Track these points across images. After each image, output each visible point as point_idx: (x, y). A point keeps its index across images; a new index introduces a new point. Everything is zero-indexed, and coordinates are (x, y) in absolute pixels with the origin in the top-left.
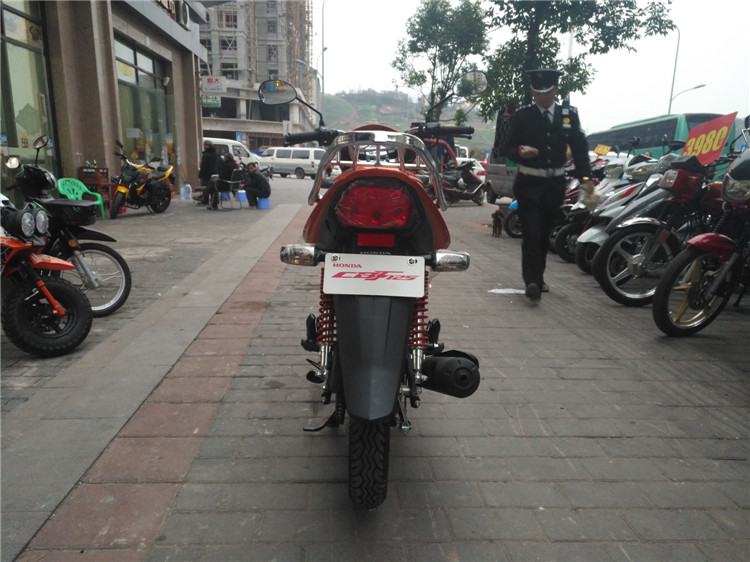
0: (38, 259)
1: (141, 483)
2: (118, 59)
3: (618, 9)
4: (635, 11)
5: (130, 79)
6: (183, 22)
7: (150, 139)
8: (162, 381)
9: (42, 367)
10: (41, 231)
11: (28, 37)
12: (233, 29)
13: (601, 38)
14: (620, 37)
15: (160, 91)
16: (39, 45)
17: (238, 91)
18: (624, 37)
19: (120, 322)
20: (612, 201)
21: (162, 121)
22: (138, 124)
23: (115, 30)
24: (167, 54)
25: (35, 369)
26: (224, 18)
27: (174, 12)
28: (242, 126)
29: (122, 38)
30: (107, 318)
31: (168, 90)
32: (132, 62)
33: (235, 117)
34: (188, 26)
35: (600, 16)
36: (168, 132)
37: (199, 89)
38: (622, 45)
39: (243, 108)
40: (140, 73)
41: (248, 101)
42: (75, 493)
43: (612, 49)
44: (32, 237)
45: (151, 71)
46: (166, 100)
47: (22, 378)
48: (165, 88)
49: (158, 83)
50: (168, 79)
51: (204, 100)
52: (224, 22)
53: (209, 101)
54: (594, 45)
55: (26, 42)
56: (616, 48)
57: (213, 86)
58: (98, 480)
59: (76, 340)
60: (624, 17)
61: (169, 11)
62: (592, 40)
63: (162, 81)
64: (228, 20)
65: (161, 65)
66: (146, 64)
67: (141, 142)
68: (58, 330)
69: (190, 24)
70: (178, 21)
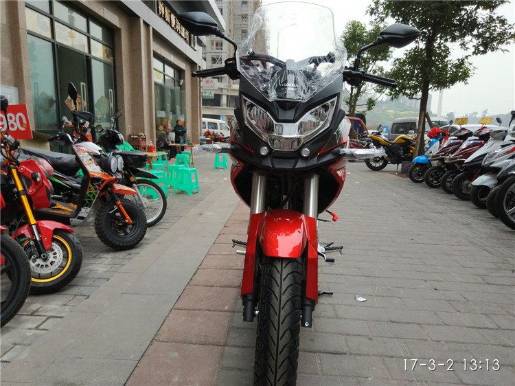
0: (118, 187)
1: (195, 344)
2: (155, 69)
3: (493, 25)
4: (506, 26)
5: (160, 81)
6: (193, 46)
7: (171, 117)
8: (197, 271)
9: (113, 258)
10: (119, 169)
11: (104, 55)
12: (220, 51)
13: (481, 45)
14: (495, 43)
15: (178, 88)
16: (110, 60)
17: (222, 89)
18: (498, 44)
19: (160, 231)
20: (499, 156)
21: (178, 107)
22: (163, 109)
23: (154, 51)
24: (182, 65)
25: (109, 260)
26: (215, 44)
27: (188, 40)
28: (224, 111)
29: (157, 56)
30: (152, 228)
31: (182, 87)
32: (162, 70)
33: (220, 106)
34: (195, 48)
35: (480, 30)
36: (181, 114)
37: (200, 87)
38: (497, 49)
39: (224, 100)
40: (166, 77)
41: (228, 96)
42: (152, 348)
43: (489, 52)
44: (115, 173)
45: (173, 76)
46: (181, 94)
47: (102, 265)
48: (180, 86)
49: (176, 83)
50: (182, 81)
51: (204, 94)
52: (215, 47)
53: (207, 95)
54: (476, 49)
55: (102, 58)
56: (493, 51)
57: (209, 85)
58: (166, 340)
59: (136, 241)
60: (498, 30)
61: (185, 39)
62: (474, 46)
63: (179, 83)
64: (217, 45)
65: (179, 72)
66: (170, 71)
67: (165, 120)
68: (126, 233)
69: (197, 47)
70: (190, 45)
